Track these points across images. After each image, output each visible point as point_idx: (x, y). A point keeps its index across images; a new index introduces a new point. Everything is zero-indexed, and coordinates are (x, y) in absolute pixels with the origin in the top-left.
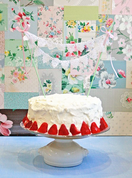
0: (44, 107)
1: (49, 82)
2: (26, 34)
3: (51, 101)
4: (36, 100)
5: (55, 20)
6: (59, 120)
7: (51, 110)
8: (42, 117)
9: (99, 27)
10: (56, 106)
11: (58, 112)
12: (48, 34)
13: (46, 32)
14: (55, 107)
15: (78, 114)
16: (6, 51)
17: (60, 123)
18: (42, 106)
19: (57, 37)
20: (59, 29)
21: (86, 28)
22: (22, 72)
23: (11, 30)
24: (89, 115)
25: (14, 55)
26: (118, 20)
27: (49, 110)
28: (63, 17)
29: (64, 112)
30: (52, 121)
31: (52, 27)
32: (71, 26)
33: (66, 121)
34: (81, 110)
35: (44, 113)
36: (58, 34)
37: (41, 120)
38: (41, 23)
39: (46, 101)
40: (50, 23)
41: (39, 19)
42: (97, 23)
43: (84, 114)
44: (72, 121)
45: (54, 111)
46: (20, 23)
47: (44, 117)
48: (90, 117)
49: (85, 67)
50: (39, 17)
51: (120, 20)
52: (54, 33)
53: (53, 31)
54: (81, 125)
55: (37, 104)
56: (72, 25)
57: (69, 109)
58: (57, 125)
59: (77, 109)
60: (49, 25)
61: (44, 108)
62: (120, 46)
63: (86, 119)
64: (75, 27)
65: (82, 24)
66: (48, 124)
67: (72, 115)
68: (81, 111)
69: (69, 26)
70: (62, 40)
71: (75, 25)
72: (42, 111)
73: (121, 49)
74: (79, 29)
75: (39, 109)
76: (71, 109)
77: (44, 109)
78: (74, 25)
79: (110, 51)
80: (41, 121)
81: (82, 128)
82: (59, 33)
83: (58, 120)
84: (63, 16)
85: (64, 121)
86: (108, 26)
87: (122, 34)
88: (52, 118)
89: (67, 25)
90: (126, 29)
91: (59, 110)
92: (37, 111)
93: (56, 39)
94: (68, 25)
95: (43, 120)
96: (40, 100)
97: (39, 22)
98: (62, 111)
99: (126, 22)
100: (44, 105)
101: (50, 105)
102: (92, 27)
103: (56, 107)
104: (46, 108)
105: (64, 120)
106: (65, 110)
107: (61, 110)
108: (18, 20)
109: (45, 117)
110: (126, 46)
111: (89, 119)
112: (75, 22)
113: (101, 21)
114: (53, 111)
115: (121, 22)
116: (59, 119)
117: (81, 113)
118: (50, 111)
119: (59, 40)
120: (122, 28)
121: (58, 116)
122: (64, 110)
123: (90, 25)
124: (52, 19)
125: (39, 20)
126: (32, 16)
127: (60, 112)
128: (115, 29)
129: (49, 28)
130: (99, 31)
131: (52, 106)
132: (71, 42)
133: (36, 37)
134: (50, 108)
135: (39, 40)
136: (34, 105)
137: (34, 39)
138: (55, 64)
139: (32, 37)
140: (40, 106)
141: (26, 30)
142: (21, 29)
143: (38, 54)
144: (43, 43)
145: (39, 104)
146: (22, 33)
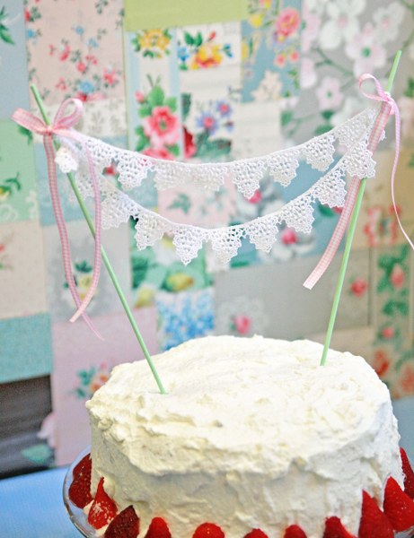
0: (199, 458)
1: (84, 269)
2: (66, 140)
3: (219, 425)
4: (140, 419)
5: (91, 34)
6: (274, 510)
7: (237, 473)
8: (187, 499)
9: (251, 45)
10: (254, 452)
11: (267, 476)
12: (69, 91)
13: (62, 84)
14: (246, 454)
15: (343, 470)
17: (278, 519)
18: (185, 451)
19: (105, 96)
20: (110, 68)
21: (206, 52)
24: (380, 460)
26: (314, 12)
27: (222, 474)
28: (119, 18)
29: (290, 472)
30: (242, 517)
31: (85, 62)
32: (152, 49)
33: (302, 508)
34: (353, 449)
35: (200, 483)
36: (107, 86)
37: (183, 511)
38: (38, 49)
39: (189, 421)
40: (74, 48)
41: (30, 34)
42: (246, 30)
43: (363, 459)
44: (327, 506)
45: (251, 475)
47: (201, 501)
48: (381, 469)
49: (210, 195)
50: (32, 26)
51: (320, 11)
52: (93, 83)
53: (88, 78)
54: (358, 513)
55: (155, 441)
56: (156, 49)
57: (312, 459)
58: (265, 530)
59: (339, 451)
60: (70, 56)
61: (197, 465)
62: (326, 104)
63: (370, 480)
64: (168, 52)
65: (190, 40)
66: (223, 529)
67: (321, 480)
68: (352, 455)
69: (147, 53)
70: (122, 108)
71: (169, 47)
72: (188, 475)
73: (328, 115)
74: (184, 59)
75: (171, 468)
76: (319, 455)
77: (197, 469)
78: (163, 47)
79: (291, 126)
80: (185, 516)
81: (363, 522)
82: (110, 80)
83: (270, 509)
84: (122, 13)
85: (295, 512)
86: (281, 37)
87: (329, 62)
88: (241, 504)
89: (138, 49)
90: (343, 44)
91: (272, 470)
92: (160, 474)
93: (99, 105)
94: (143, 49)
95: (194, 512)
96: (157, 419)
97: (32, 49)
98: (282, 473)
99: (343, 18)
100: (196, 450)
101: (226, 451)
102: (227, 48)
103: (255, 457)
104: (206, 464)
105: (296, 505)
106: (294, 463)
107: (277, 469)
109: (204, 501)
110: (343, 103)
111: (380, 476)
112: (166, 34)
113: (256, 21)
114: (243, 477)
115: (325, 18)
116: (272, 505)
117: (353, 461)
118: (230, 478)
119: (113, 107)
120: (329, 39)
121: (266, 492)
122: (291, 466)
123: (220, 41)
124: (80, 31)
125: (32, 40)
127: (274, 476)
128: (305, 47)
129: (71, 68)
130: (253, 60)
131: (235, 455)
132: (155, 110)
133: (106, 149)
134: (227, 463)
135: (118, 162)
136: (140, 446)
137: (100, 158)
138: (188, 246)
139: (90, 149)
140: (173, 453)
141: (62, 125)
142: (41, 122)
143: (116, 215)
144: (137, 170)
145: (167, 444)
146: (47, 138)
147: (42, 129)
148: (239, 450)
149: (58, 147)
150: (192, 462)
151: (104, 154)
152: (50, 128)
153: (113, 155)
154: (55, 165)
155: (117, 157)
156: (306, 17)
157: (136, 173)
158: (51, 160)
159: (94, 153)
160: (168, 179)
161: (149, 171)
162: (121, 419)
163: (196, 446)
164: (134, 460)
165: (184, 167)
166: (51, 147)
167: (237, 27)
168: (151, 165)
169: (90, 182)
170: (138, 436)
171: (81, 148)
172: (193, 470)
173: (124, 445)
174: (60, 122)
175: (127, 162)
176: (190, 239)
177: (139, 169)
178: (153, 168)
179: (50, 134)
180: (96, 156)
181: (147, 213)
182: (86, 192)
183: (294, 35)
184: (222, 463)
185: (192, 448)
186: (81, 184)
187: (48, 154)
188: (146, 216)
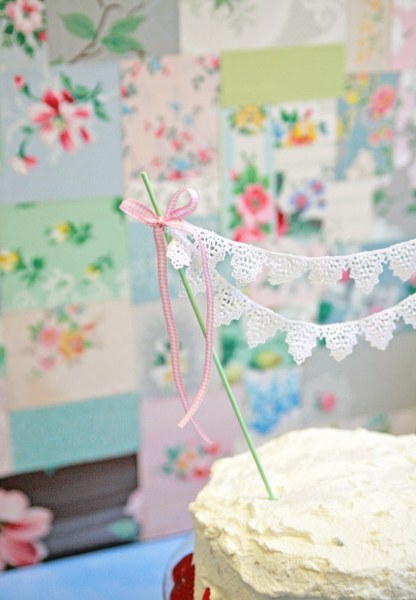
0: (320, 581)
2: (177, 232)
3: (340, 544)
4: (252, 531)
5: (187, 110)
9: (346, 122)
10: (381, 578)
13: (157, 162)
14: (372, 580)
16: (6, 252)
18: (304, 573)
19: (198, 174)
20: (204, 144)
21: (302, 129)
22: (74, 326)
23: (20, 166)
25: (38, 264)
26: (409, 89)
28: (216, 95)
31: (180, 139)
32: (248, 126)
39: (306, 536)
40: (169, 124)
41: (125, 111)
42: (342, 108)
46: (52, 137)
52: (187, 160)
55: (269, 558)
56: (251, 126)
60: (165, 133)
61: (317, 588)
64: (263, 129)
65: (285, 118)
69: (243, 131)
70: (216, 186)
71: (264, 124)
74: (278, 136)
75: (288, 590)
77: (318, 593)
78: (258, 124)
84: (219, 90)
86: (376, 114)
89: (234, 125)
92: (276, 596)
94: (239, 126)
96: (270, 532)
97: (128, 127)
100: (317, 572)
103: (382, 584)
104: (327, 588)
108: (44, 122)
112: (261, 111)
113: (352, 98)
123: (316, 119)
124: (176, 107)
125: (126, 117)
126: (97, 104)
130: (347, 138)
131: (359, 580)
132: (249, 188)
133: (219, 242)
134: (351, 588)
135: (233, 255)
136: (252, 561)
137: (214, 252)
138: (301, 344)
139: (204, 242)
140: (290, 573)
141: (175, 216)
142: (151, 212)
143: (228, 312)
144: (251, 264)
145: (283, 563)
146: (158, 229)
147: (152, 220)
148: (364, 574)
149: (169, 240)
150: (311, 585)
151: (217, 247)
152: (161, 220)
153: (227, 249)
154: (166, 258)
155: (231, 250)
156: (403, 94)
157: (251, 268)
158: (162, 253)
159: (207, 246)
160: (284, 273)
161: (264, 265)
162: (231, 530)
163: (316, 568)
164: (246, 578)
165: (300, 260)
166: (162, 240)
167: (332, 104)
168: (267, 259)
169: (201, 277)
170: (250, 551)
171: (193, 241)
172: (312, 594)
173: (235, 559)
174: (171, 214)
175: (242, 256)
176: (304, 336)
177: (254, 263)
178: (268, 262)
179: (161, 226)
180: (209, 249)
181: (260, 310)
182: (197, 286)
183: (389, 113)
184: (346, 589)
185: (312, 570)
186: (192, 279)
187: (158, 247)
188: (259, 312)
